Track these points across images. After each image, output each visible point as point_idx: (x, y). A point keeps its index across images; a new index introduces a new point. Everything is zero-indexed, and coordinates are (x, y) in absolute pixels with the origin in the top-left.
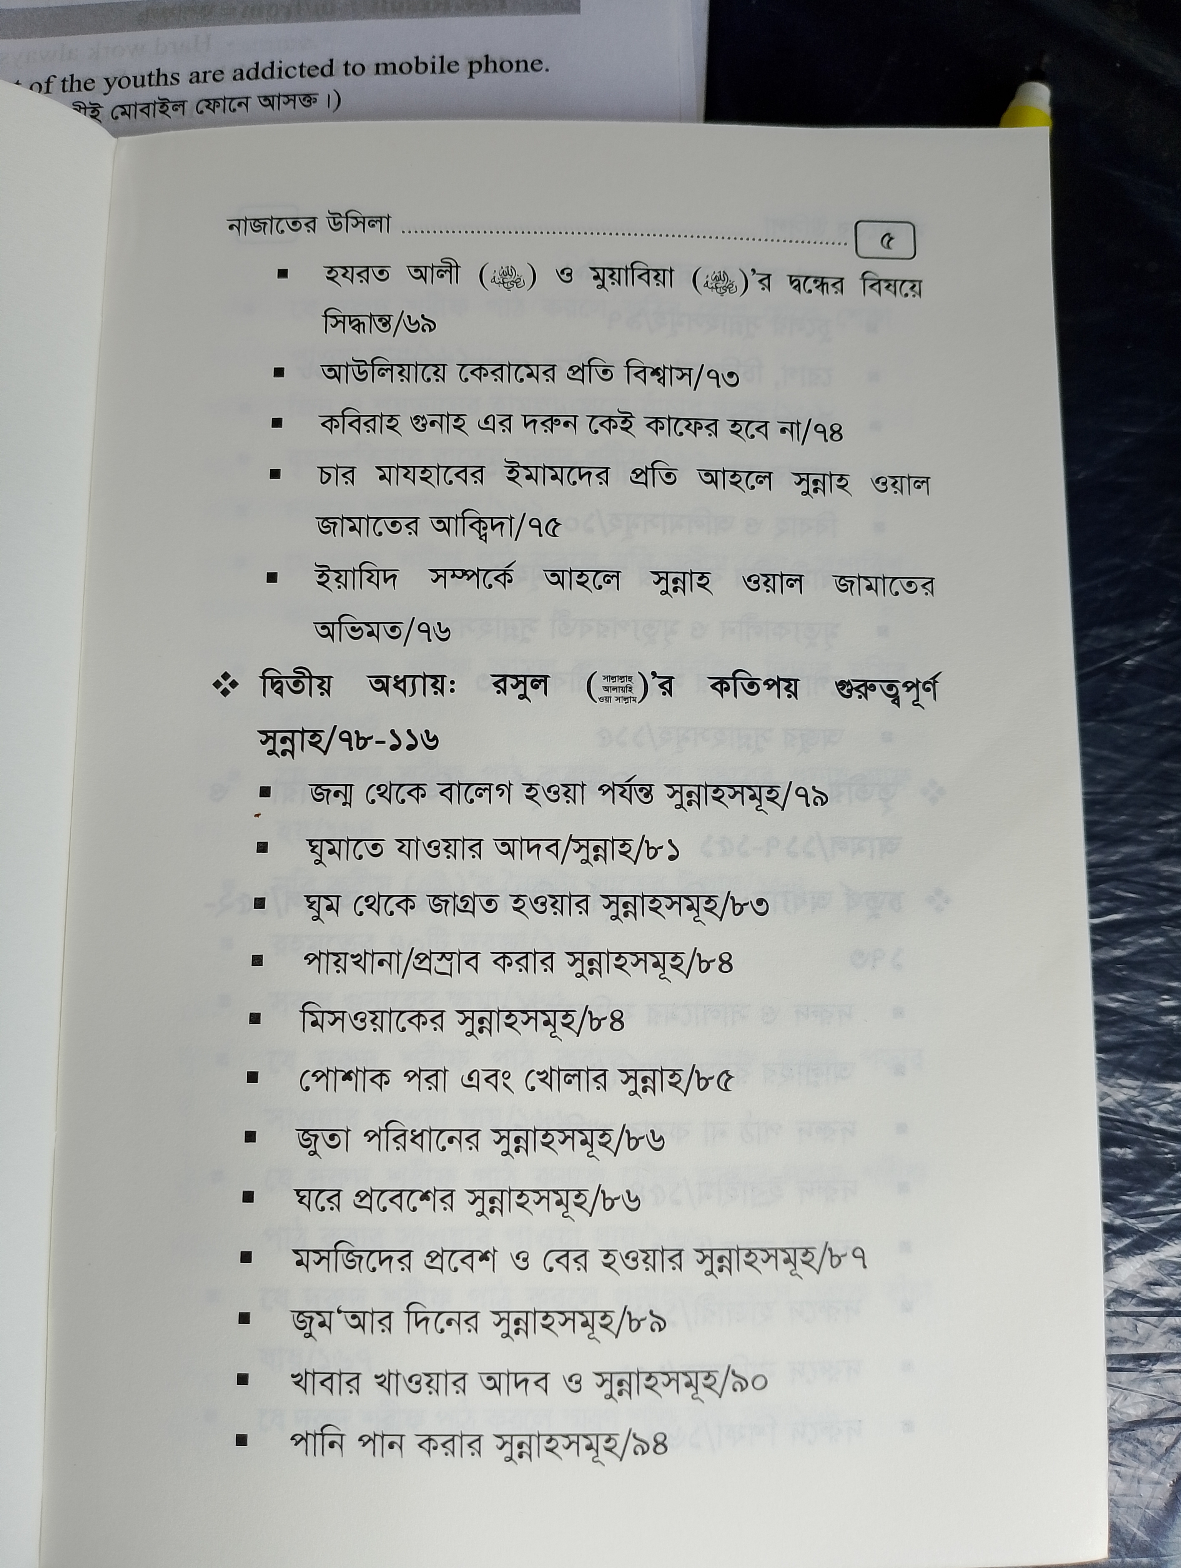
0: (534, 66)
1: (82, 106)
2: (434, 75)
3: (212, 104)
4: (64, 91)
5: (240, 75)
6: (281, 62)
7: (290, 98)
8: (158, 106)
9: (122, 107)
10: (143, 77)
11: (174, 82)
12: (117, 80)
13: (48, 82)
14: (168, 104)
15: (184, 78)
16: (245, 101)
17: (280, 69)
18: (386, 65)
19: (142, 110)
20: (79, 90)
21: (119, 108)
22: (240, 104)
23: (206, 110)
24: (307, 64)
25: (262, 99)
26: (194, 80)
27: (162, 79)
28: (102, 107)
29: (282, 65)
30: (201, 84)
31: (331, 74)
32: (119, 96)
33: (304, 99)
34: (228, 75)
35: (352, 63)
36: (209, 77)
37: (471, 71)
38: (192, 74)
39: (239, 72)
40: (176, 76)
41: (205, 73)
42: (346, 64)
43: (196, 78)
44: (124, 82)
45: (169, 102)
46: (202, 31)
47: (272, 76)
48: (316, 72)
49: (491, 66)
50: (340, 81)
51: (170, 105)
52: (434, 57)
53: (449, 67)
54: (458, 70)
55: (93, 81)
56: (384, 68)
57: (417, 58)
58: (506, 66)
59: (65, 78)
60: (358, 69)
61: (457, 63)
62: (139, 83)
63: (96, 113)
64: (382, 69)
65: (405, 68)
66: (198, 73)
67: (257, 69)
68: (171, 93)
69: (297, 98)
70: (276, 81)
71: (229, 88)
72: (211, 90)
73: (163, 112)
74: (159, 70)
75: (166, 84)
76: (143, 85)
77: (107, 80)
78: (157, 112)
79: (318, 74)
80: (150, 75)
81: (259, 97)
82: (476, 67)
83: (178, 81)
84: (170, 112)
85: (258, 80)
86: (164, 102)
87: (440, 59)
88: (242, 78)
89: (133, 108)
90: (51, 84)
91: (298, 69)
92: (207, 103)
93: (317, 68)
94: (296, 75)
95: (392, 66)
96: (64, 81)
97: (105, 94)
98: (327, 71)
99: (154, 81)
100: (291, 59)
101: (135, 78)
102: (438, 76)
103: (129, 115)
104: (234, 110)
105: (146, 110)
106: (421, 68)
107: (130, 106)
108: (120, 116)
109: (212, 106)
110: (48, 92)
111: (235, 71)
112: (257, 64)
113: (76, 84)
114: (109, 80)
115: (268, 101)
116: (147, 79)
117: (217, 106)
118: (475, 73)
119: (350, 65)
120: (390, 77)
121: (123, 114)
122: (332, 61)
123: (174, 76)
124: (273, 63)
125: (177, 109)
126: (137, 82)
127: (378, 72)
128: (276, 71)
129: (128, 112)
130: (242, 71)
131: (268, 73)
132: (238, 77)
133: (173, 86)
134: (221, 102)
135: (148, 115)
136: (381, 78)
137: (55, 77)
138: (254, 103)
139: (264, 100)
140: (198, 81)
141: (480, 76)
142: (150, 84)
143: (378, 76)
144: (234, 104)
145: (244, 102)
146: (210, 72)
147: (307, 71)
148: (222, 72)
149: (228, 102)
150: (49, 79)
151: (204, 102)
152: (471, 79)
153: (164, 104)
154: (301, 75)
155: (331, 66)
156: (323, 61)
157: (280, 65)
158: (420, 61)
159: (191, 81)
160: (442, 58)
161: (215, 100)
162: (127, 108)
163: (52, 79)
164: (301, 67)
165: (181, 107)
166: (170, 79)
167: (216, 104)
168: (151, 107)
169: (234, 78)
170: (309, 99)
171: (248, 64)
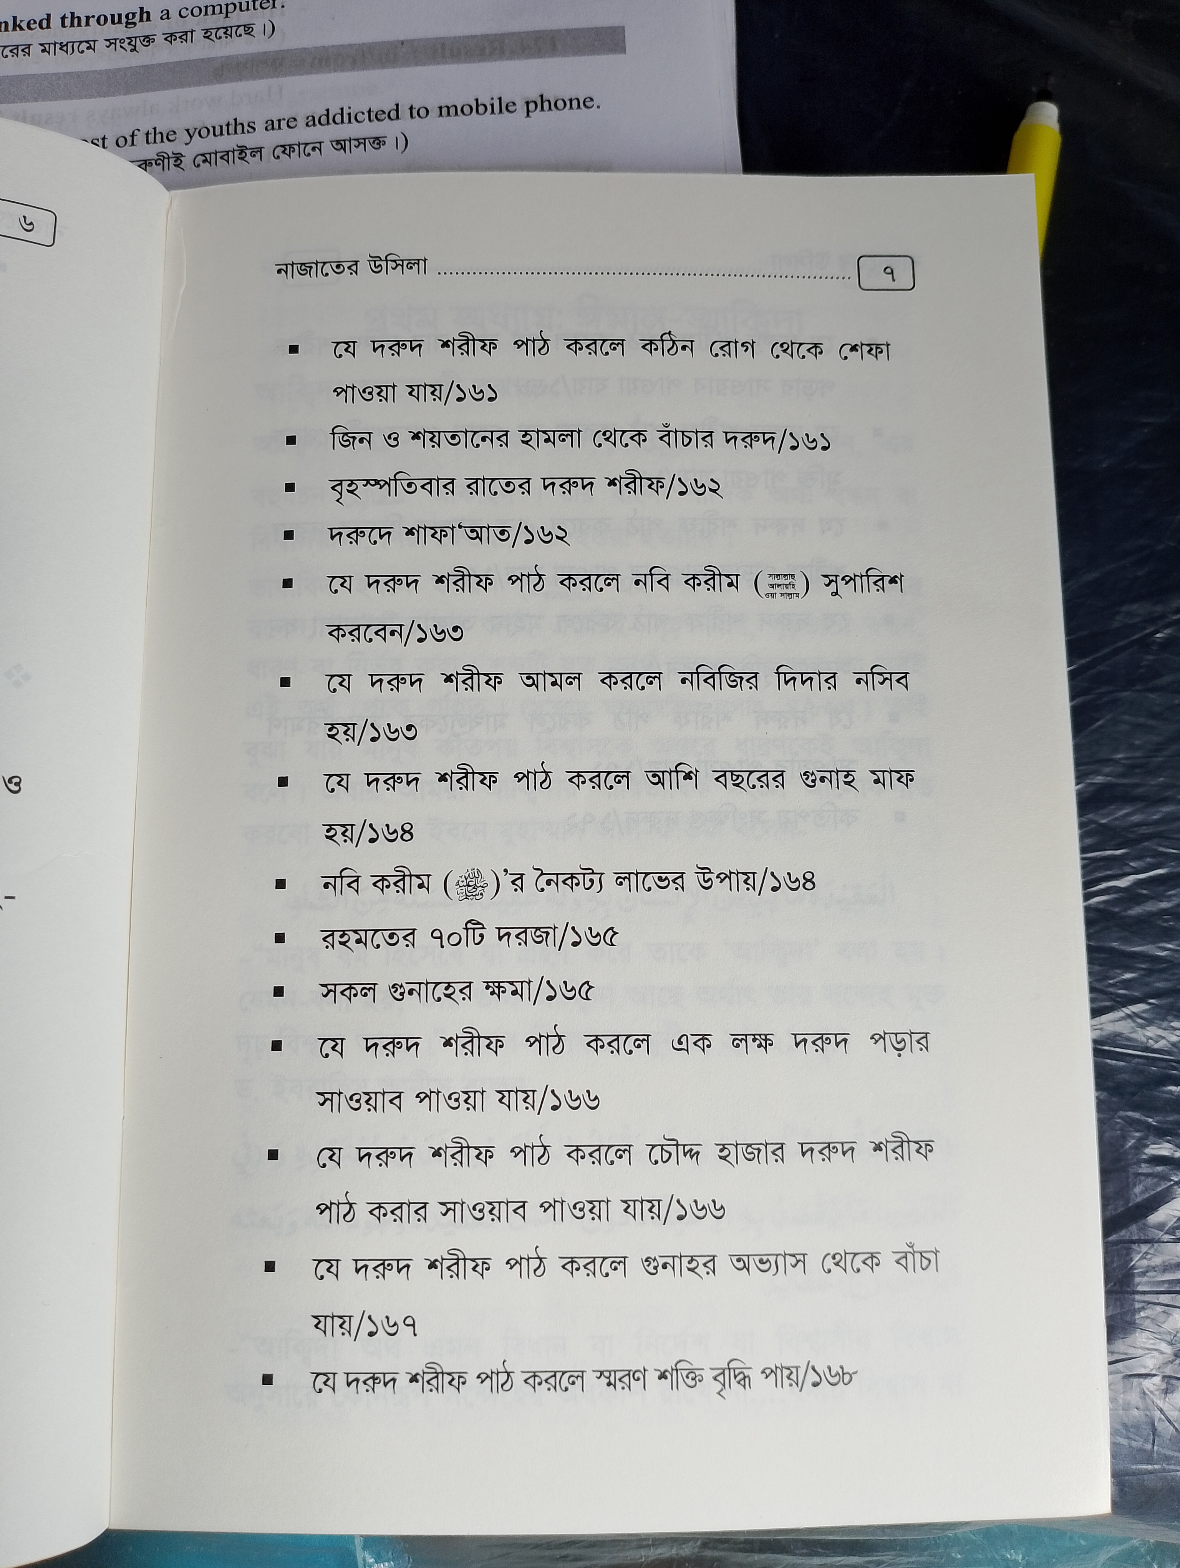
0: (586, 103)
1: (166, 156)
2: (493, 115)
3: (287, 149)
4: (148, 142)
5: (312, 121)
6: (350, 108)
7: (361, 142)
8: (236, 153)
9: (203, 155)
10: (221, 127)
11: (250, 130)
12: (197, 131)
13: (133, 136)
14: (246, 151)
15: (260, 126)
16: (318, 145)
17: (349, 114)
18: (448, 108)
19: (222, 158)
20: (162, 141)
21: (200, 156)
22: (314, 149)
23: (281, 155)
24: (374, 109)
25: (334, 143)
26: (270, 127)
27: (239, 128)
28: (185, 156)
29: (351, 111)
30: (276, 131)
31: (398, 117)
32: (200, 145)
33: (374, 142)
34: (301, 122)
35: (416, 106)
36: (283, 124)
37: (528, 111)
38: (267, 122)
39: (311, 118)
40: (252, 124)
41: (279, 121)
42: (411, 108)
43: (271, 126)
44: (204, 132)
45: (247, 149)
46: (273, 82)
47: (342, 122)
48: (383, 116)
49: (546, 105)
50: (406, 124)
51: (248, 152)
52: (492, 99)
53: (507, 108)
54: (516, 110)
55: (175, 133)
56: (446, 110)
57: (477, 100)
58: (560, 104)
59: (148, 131)
60: (423, 112)
61: (514, 104)
62: (218, 132)
63: (179, 162)
64: (444, 110)
65: (467, 110)
66: (272, 121)
67: (328, 115)
68: (249, 140)
69: (367, 141)
70: (346, 125)
71: (302, 134)
72: (286, 136)
73: (242, 159)
74: (236, 120)
75: (243, 132)
76: (221, 134)
77: (188, 131)
78: (236, 159)
79: (385, 118)
80: (228, 125)
81: (331, 141)
82: (532, 106)
83: (254, 129)
84: (248, 158)
85: (330, 126)
86: (242, 150)
87: (498, 101)
88: (314, 124)
89: (213, 156)
90: (135, 137)
91: (367, 114)
92: (283, 149)
93: (384, 112)
94: (365, 119)
95: (454, 108)
96: (147, 134)
97: (186, 144)
98: (393, 114)
99: (232, 129)
100: (360, 105)
101: (214, 128)
102: (497, 116)
103: (210, 163)
104: (309, 154)
105: (226, 157)
106: (481, 109)
107: (210, 154)
108: (201, 164)
109: (287, 152)
110: (133, 144)
111: (307, 118)
112: (328, 110)
113: (158, 137)
114: (190, 131)
115: (340, 144)
116: (225, 128)
117: (293, 151)
118: (532, 112)
119: (415, 108)
120: (453, 119)
121: (204, 161)
122: (397, 105)
123: (251, 124)
124: (342, 109)
125: (254, 156)
126: (216, 131)
127: (441, 114)
128: (345, 116)
129: (209, 160)
130: (314, 117)
131: (338, 119)
132: (311, 123)
133: (249, 134)
134: (296, 147)
135: (228, 162)
136: (445, 120)
137: (139, 130)
138: (327, 147)
139: (336, 144)
140: (273, 128)
141: (536, 115)
142: (228, 133)
143: (441, 118)
144: (309, 149)
145: (317, 147)
146: (284, 119)
147: (376, 116)
148: (295, 119)
149: (302, 147)
150: (133, 133)
151: (280, 148)
152: (528, 118)
153: (242, 151)
154: (370, 120)
155: (397, 110)
156: (389, 106)
157: (349, 111)
158: (479, 103)
159: (266, 129)
160: (500, 99)
161: (290, 146)
162: (208, 156)
163: (136, 132)
164: (369, 111)
165: (259, 153)
166: (246, 128)
167: (292, 149)
168: (231, 154)
169: (307, 125)
170: (378, 142)
171: (320, 111)
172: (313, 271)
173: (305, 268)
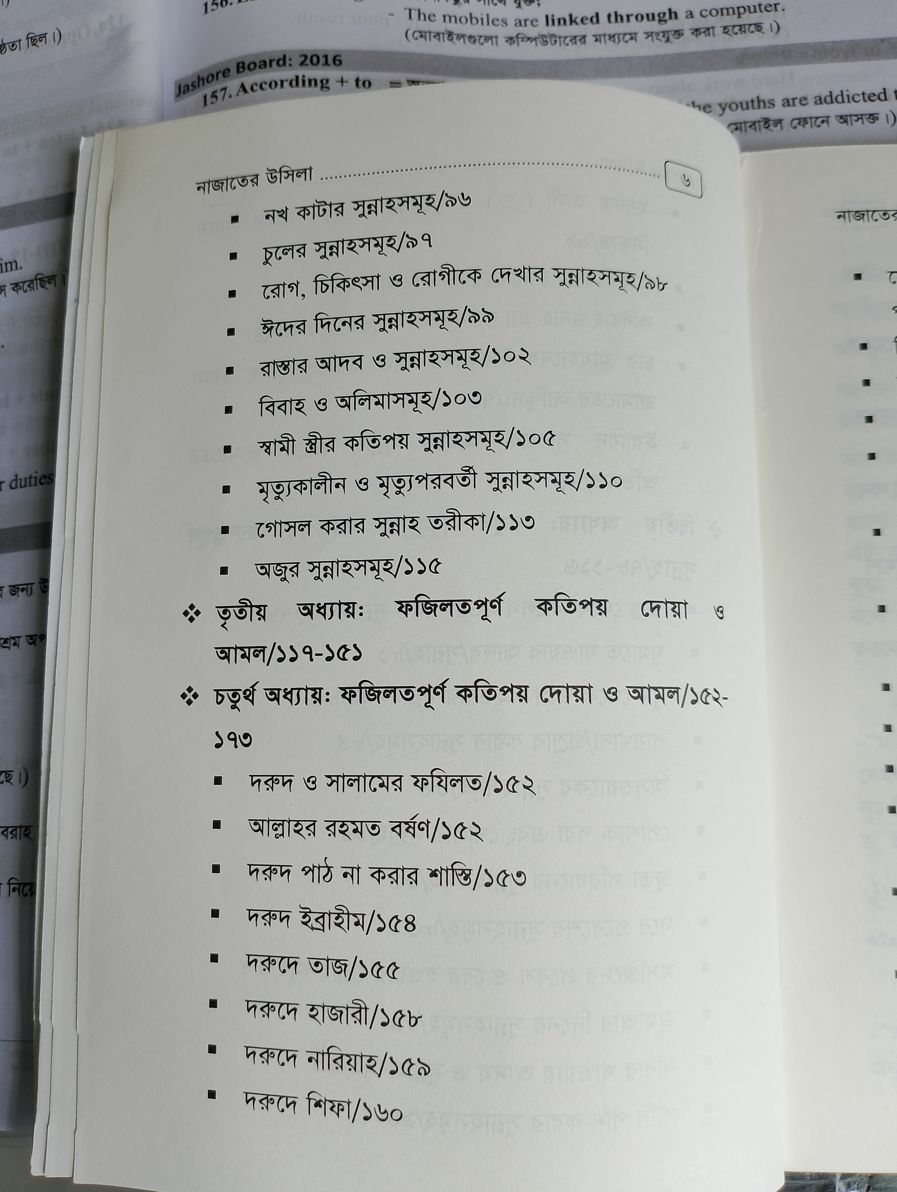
3: (803, 121)
5: (820, 100)
6: (848, 90)
7: (860, 117)
8: (761, 124)
10: (747, 103)
11: (771, 105)
12: (729, 105)
14: (769, 122)
15: (779, 103)
17: (848, 96)
19: (750, 127)
21: (735, 126)
22: (823, 122)
23: (798, 126)
24: (868, 92)
25: (838, 118)
27: (762, 104)
29: (849, 93)
30: (791, 107)
31: (886, 99)
32: (734, 117)
33: (869, 118)
34: (811, 101)
36: (797, 102)
38: (783, 100)
39: (818, 98)
40: (771, 102)
41: (793, 99)
43: (787, 103)
44: (734, 106)
45: (769, 120)
46: (787, 69)
47: (843, 102)
48: (874, 98)
50: (894, 105)
51: (771, 123)
55: (710, 106)
62: (745, 107)
66: (788, 99)
67: (831, 96)
68: (772, 114)
69: (864, 117)
70: (846, 105)
71: (812, 110)
72: (800, 111)
73: (767, 128)
74: (759, 98)
75: (766, 107)
76: (748, 108)
77: (720, 105)
78: (762, 128)
79: (876, 99)
80: (753, 101)
81: (836, 117)
83: (774, 105)
84: (772, 128)
85: (833, 104)
86: (766, 121)
88: (821, 103)
91: (861, 96)
92: (798, 121)
93: (874, 95)
94: (860, 100)
97: (720, 115)
98: (882, 96)
99: (756, 105)
100: (856, 88)
101: (741, 103)
103: (743, 132)
104: (819, 126)
105: (753, 127)
107: (741, 123)
108: (736, 132)
109: (802, 124)
111: (815, 98)
112: (831, 92)
113: (697, 109)
114: (723, 105)
115: (843, 119)
116: (750, 104)
117: (806, 124)
121: (738, 130)
122: (884, 89)
124: (842, 92)
125: (777, 126)
126: (743, 106)
128: (844, 97)
129: (741, 129)
130: (820, 97)
131: (840, 99)
132: (818, 102)
133: (771, 109)
134: (809, 120)
135: (755, 130)
138: (833, 121)
139: (840, 118)
140: (789, 105)
142: (753, 108)
144: (819, 121)
145: (826, 120)
146: (797, 98)
147: (870, 97)
148: (806, 98)
149: (813, 120)
151: (796, 120)
153: (766, 123)
154: (864, 100)
155: (885, 93)
156: (878, 90)
157: (847, 93)
159: (784, 105)
161: (805, 120)
162: (741, 126)
164: (863, 94)
165: (780, 124)
166: (767, 104)
167: (806, 122)
168: (757, 124)
169: (816, 103)
170: (873, 117)
171: (825, 93)
172: (866, 217)
173: (860, 215)
